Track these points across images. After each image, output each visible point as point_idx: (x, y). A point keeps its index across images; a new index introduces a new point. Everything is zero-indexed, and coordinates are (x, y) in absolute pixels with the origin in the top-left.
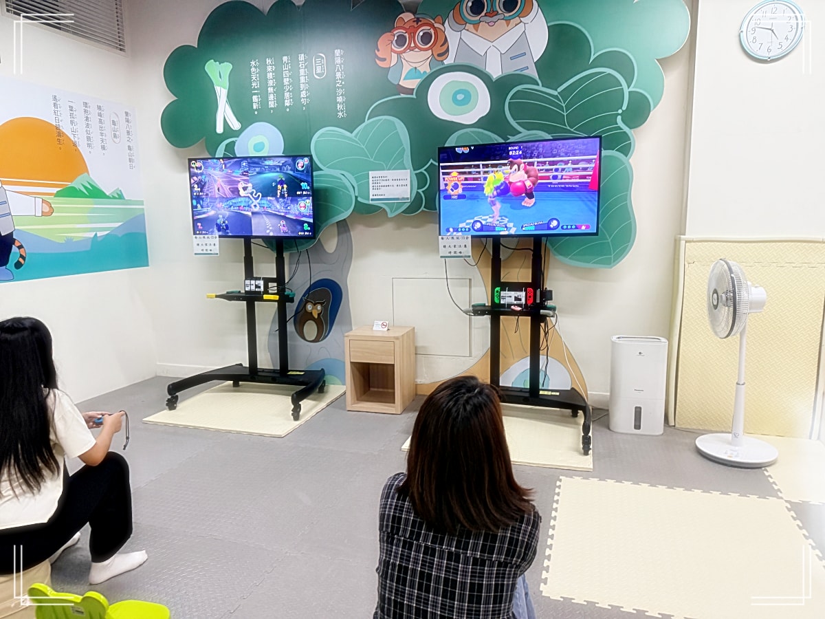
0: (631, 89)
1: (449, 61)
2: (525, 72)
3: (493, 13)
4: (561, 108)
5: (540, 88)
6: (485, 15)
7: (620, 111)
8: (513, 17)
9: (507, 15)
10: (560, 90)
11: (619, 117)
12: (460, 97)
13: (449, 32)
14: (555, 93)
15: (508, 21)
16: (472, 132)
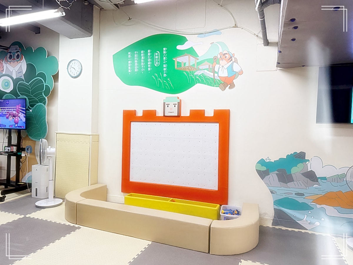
0: (46, 84)
1: (4, 73)
2: (21, 77)
3: (14, 59)
4: (29, 89)
5: (25, 82)
6: (13, 60)
7: (43, 91)
8: (18, 61)
9: (17, 60)
10: (29, 83)
11: (43, 93)
12: (6, 84)
13: (4, 64)
14: (28, 84)
15: (17, 61)
16: (9, 95)
